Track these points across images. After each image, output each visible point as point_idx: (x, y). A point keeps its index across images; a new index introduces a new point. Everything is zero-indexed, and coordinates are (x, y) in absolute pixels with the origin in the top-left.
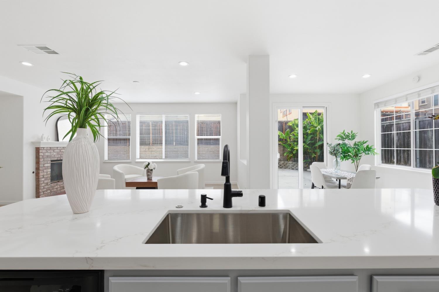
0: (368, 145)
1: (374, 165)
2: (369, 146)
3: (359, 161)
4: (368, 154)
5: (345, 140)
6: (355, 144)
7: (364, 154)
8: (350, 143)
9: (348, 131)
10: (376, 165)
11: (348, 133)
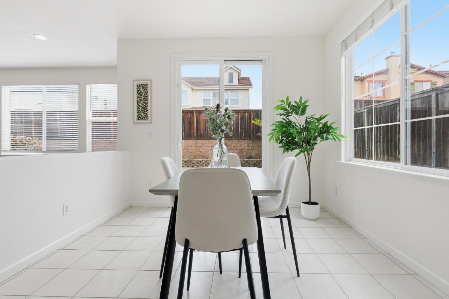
0: (327, 122)
1: (341, 161)
2: (329, 124)
3: (311, 152)
4: (327, 139)
5: (290, 116)
6: (307, 122)
7: (319, 139)
8: (298, 120)
9: (294, 100)
10: (343, 161)
11: (295, 102)
